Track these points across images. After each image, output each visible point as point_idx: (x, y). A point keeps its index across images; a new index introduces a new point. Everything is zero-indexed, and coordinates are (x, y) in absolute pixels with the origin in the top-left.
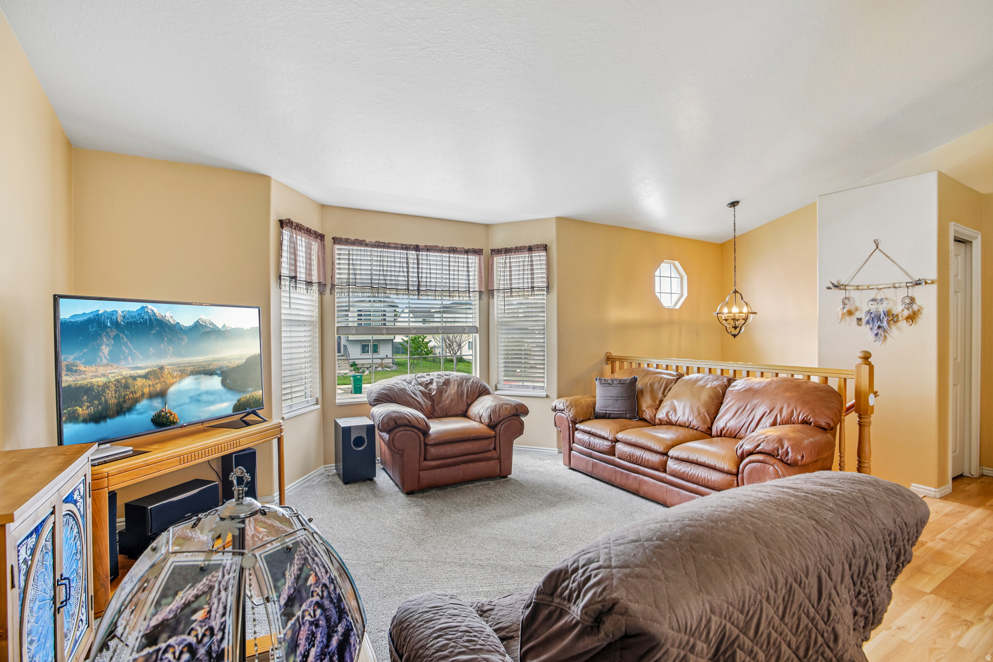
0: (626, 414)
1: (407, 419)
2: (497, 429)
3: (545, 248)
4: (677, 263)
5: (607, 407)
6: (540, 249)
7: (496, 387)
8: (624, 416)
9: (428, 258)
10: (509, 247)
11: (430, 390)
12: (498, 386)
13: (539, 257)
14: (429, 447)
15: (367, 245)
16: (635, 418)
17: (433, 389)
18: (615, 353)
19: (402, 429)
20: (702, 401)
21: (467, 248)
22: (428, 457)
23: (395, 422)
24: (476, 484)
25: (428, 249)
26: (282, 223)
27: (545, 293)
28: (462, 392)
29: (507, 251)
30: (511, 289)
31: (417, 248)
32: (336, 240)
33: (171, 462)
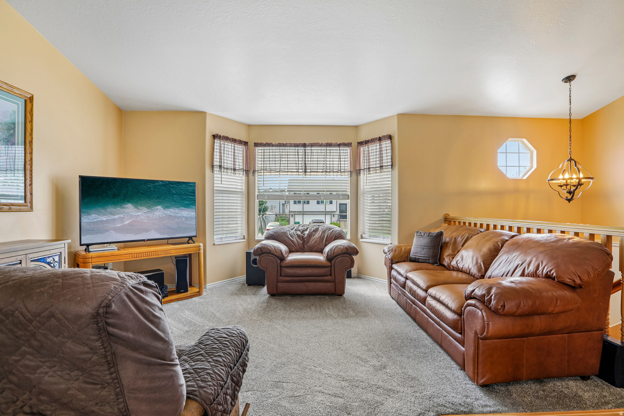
0: (429, 260)
1: (269, 249)
2: (333, 262)
3: (390, 137)
4: (525, 140)
5: (416, 253)
6: (386, 138)
7: (362, 236)
8: (428, 261)
9: (312, 151)
10: (367, 139)
11: (304, 234)
12: (363, 235)
13: (386, 144)
14: (282, 268)
15: (273, 146)
16: (436, 263)
17: (306, 234)
18: (452, 215)
19: (265, 255)
20: (482, 253)
21: (339, 143)
22: (282, 275)
23: (261, 250)
24: (317, 297)
25: (312, 145)
26: (215, 137)
27: (391, 170)
28: (324, 237)
29: (367, 142)
30: (369, 168)
31: (304, 145)
32: (256, 145)
33: (127, 256)
